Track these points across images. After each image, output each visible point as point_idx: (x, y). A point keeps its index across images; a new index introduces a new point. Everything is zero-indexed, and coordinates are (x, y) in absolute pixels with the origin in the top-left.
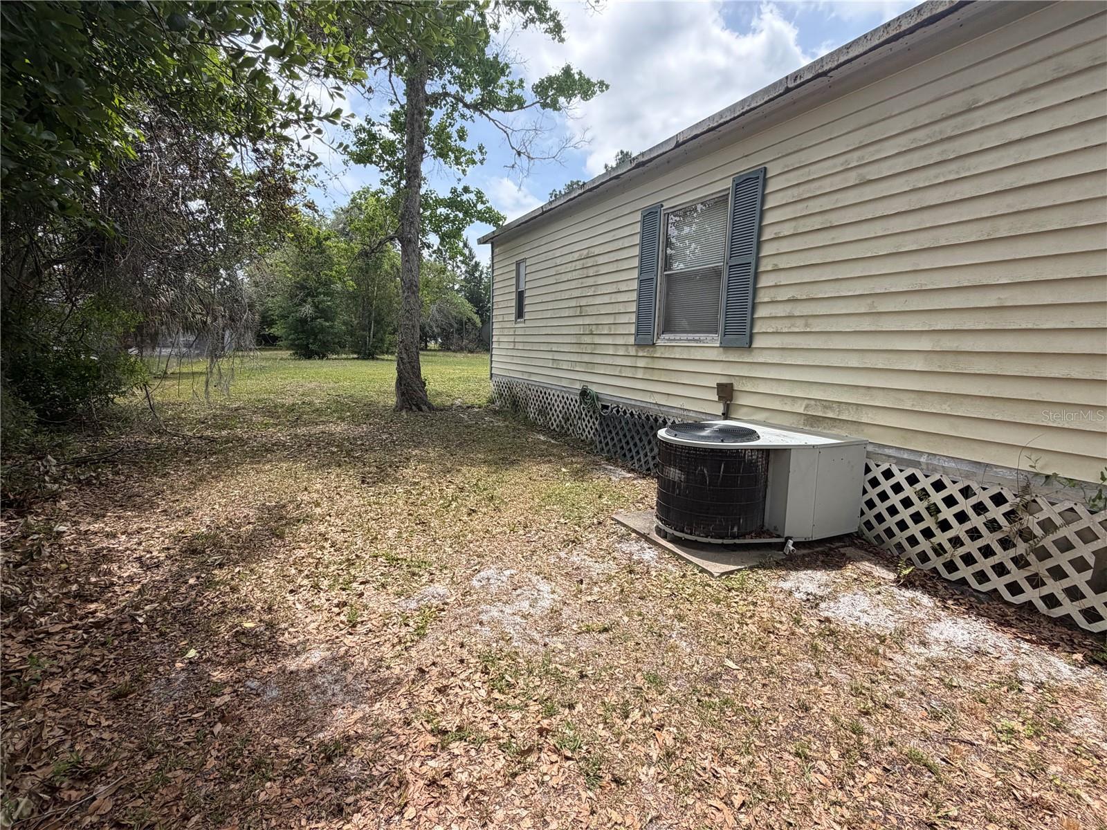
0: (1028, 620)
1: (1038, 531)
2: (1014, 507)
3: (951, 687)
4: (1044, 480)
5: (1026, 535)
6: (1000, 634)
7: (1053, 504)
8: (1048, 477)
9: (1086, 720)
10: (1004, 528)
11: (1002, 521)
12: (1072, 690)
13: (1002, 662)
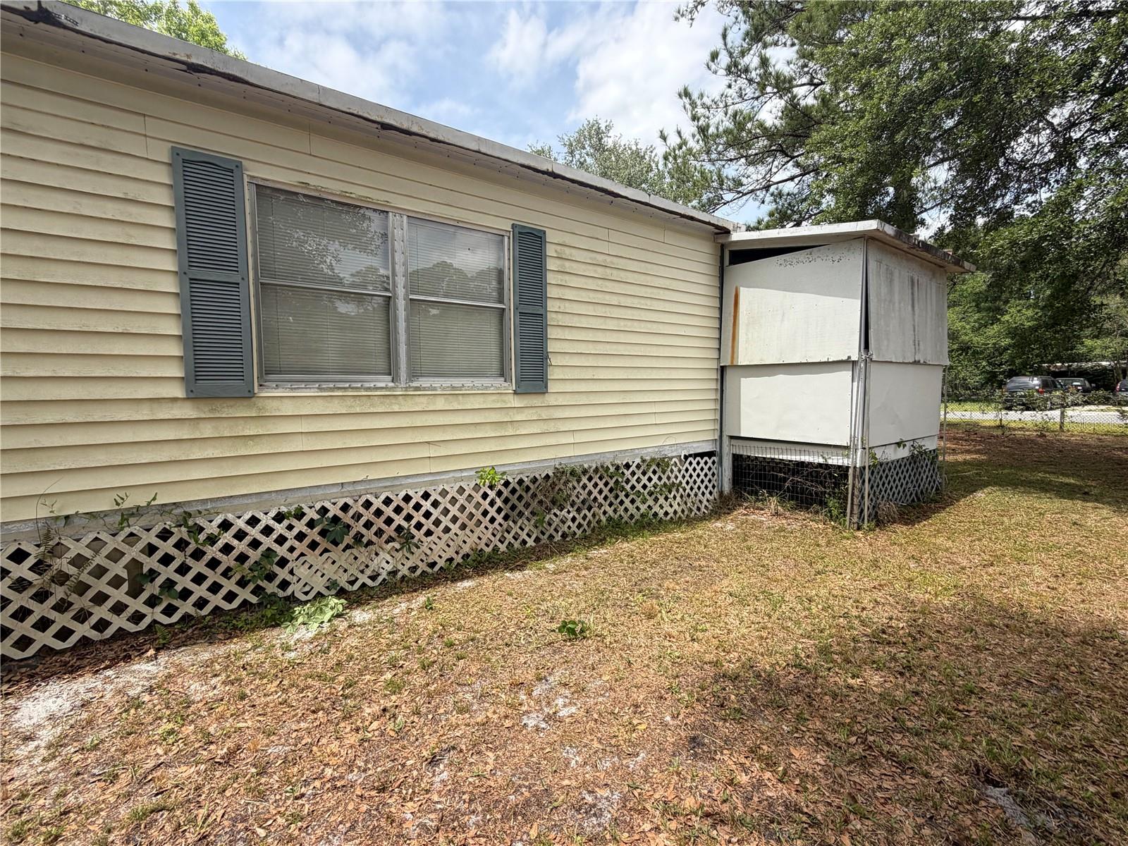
0: (87, 654)
1: (72, 570)
2: (40, 557)
3: (95, 747)
4: (64, 521)
5: (62, 578)
6: (81, 679)
7: (78, 540)
8: (67, 517)
9: (192, 687)
10: (35, 583)
11: (31, 576)
12: (169, 676)
13: (108, 696)
